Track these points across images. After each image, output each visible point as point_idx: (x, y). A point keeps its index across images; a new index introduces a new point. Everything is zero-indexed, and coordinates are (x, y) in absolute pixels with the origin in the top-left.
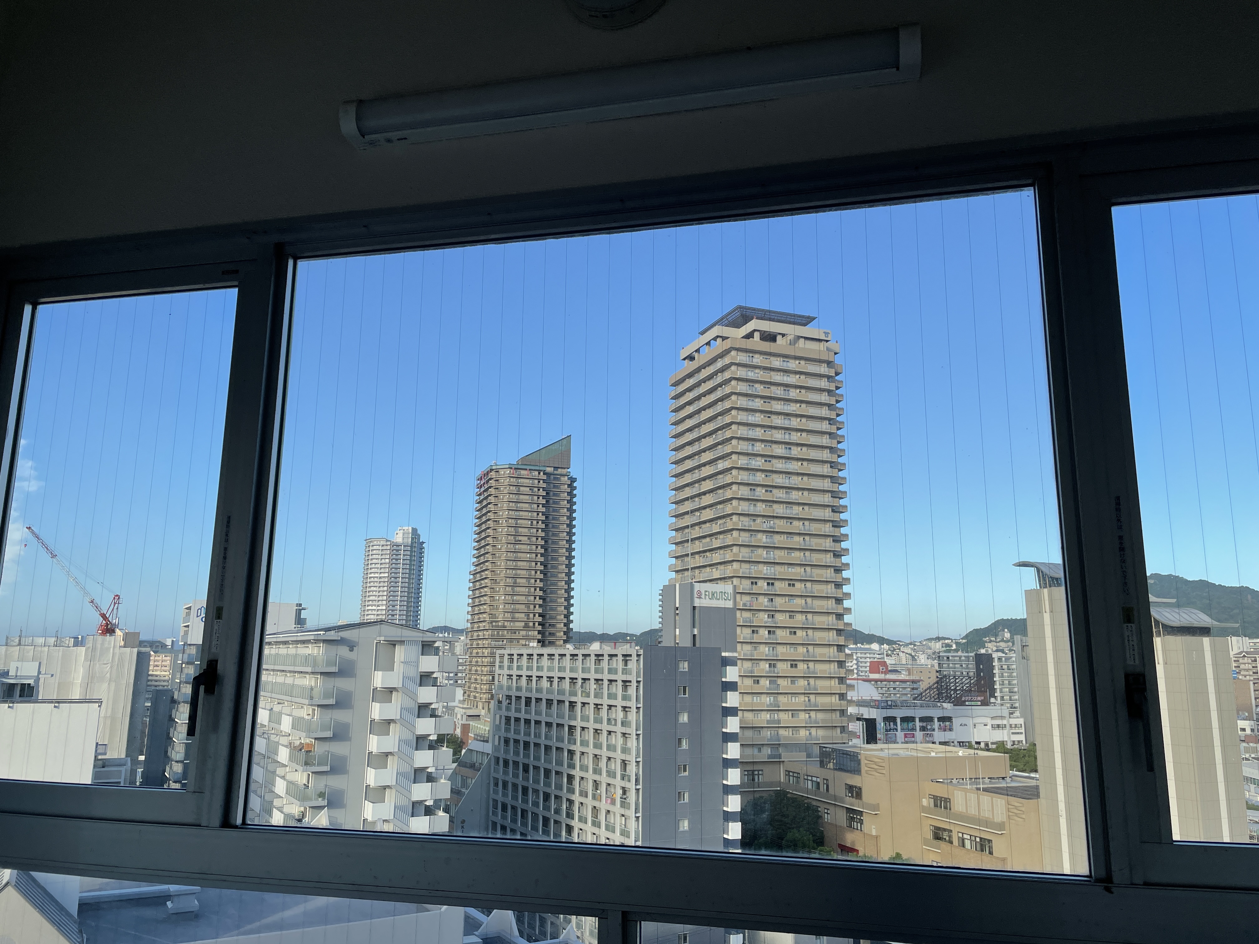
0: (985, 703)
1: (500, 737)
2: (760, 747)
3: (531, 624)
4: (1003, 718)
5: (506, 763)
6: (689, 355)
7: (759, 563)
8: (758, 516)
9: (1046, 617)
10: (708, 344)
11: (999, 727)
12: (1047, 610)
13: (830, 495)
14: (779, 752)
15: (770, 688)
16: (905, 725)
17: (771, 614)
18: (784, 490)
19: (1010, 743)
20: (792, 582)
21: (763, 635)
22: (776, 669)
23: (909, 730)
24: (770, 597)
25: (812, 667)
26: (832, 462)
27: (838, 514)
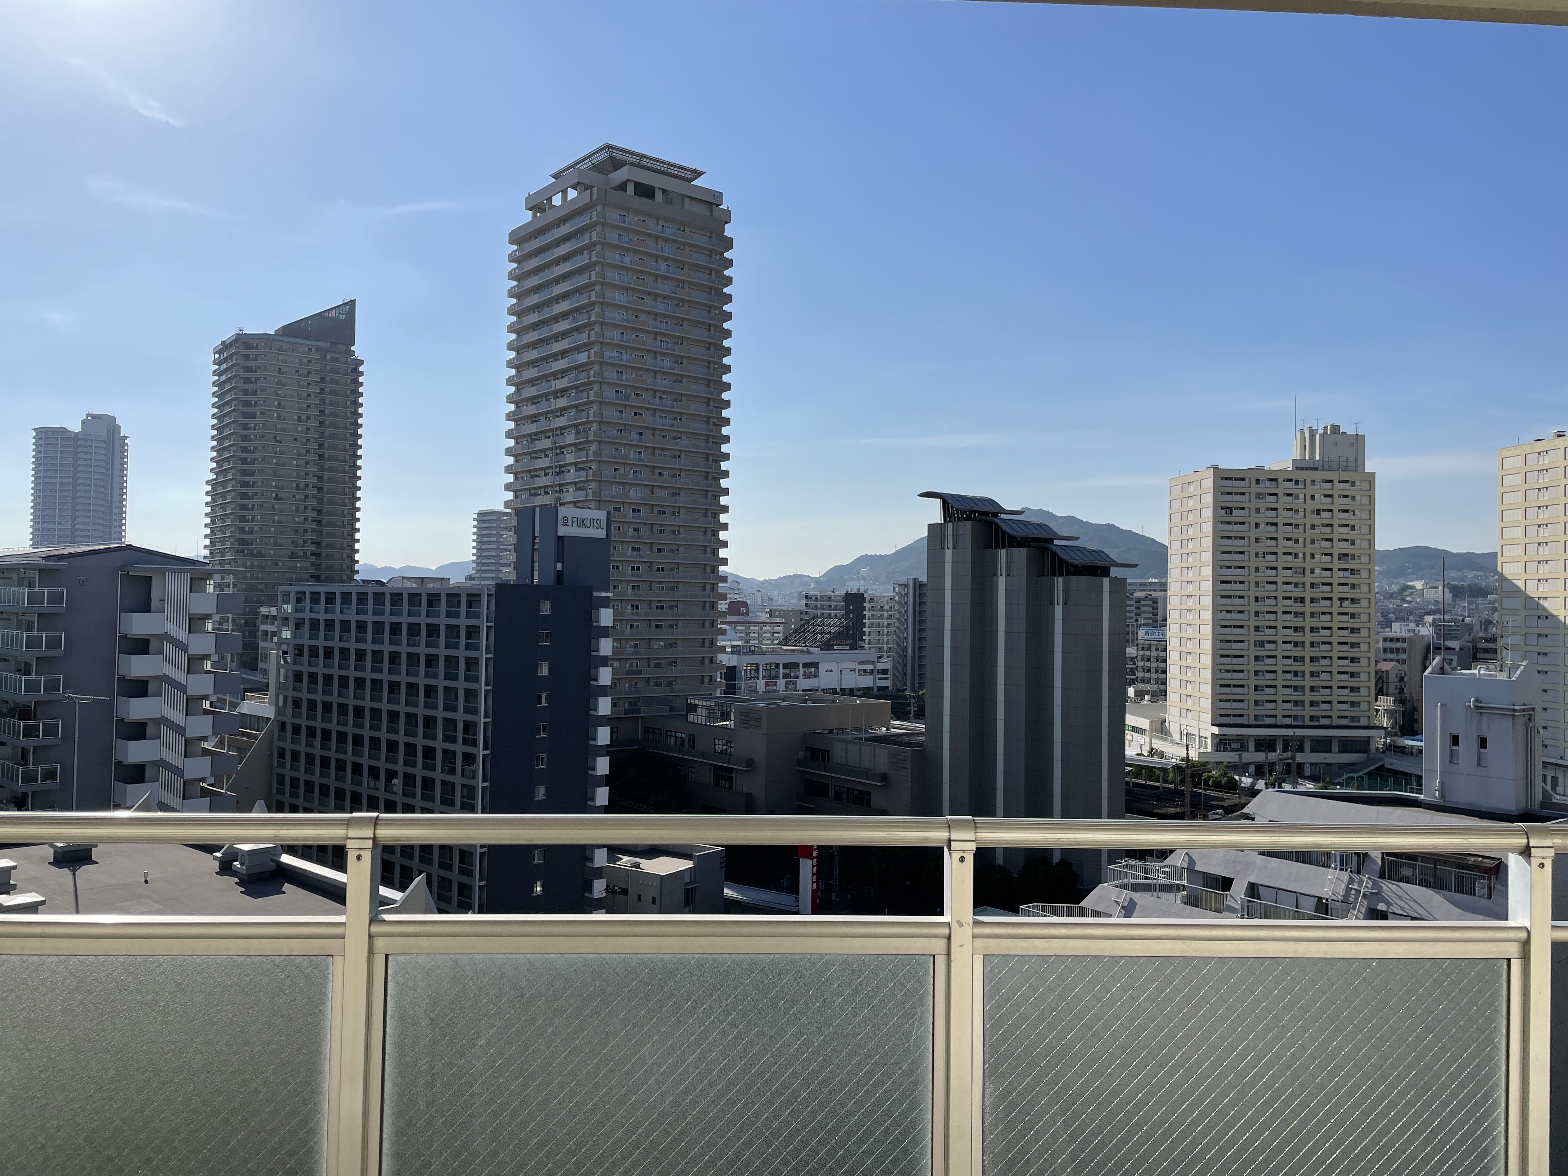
0: (853, 647)
1: (285, 698)
4: (873, 663)
5: (296, 729)
6: (538, 204)
7: (624, 483)
8: (625, 425)
9: (949, 553)
10: (564, 192)
11: (865, 671)
12: (951, 546)
13: (711, 404)
14: (638, 707)
15: (631, 634)
16: (767, 673)
17: (636, 546)
18: (658, 395)
19: (876, 690)
20: (662, 509)
21: (626, 572)
22: (639, 611)
23: (771, 678)
24: (636, 526)
25: (681, 609)
26: (716, 363)
27: (718, 428)
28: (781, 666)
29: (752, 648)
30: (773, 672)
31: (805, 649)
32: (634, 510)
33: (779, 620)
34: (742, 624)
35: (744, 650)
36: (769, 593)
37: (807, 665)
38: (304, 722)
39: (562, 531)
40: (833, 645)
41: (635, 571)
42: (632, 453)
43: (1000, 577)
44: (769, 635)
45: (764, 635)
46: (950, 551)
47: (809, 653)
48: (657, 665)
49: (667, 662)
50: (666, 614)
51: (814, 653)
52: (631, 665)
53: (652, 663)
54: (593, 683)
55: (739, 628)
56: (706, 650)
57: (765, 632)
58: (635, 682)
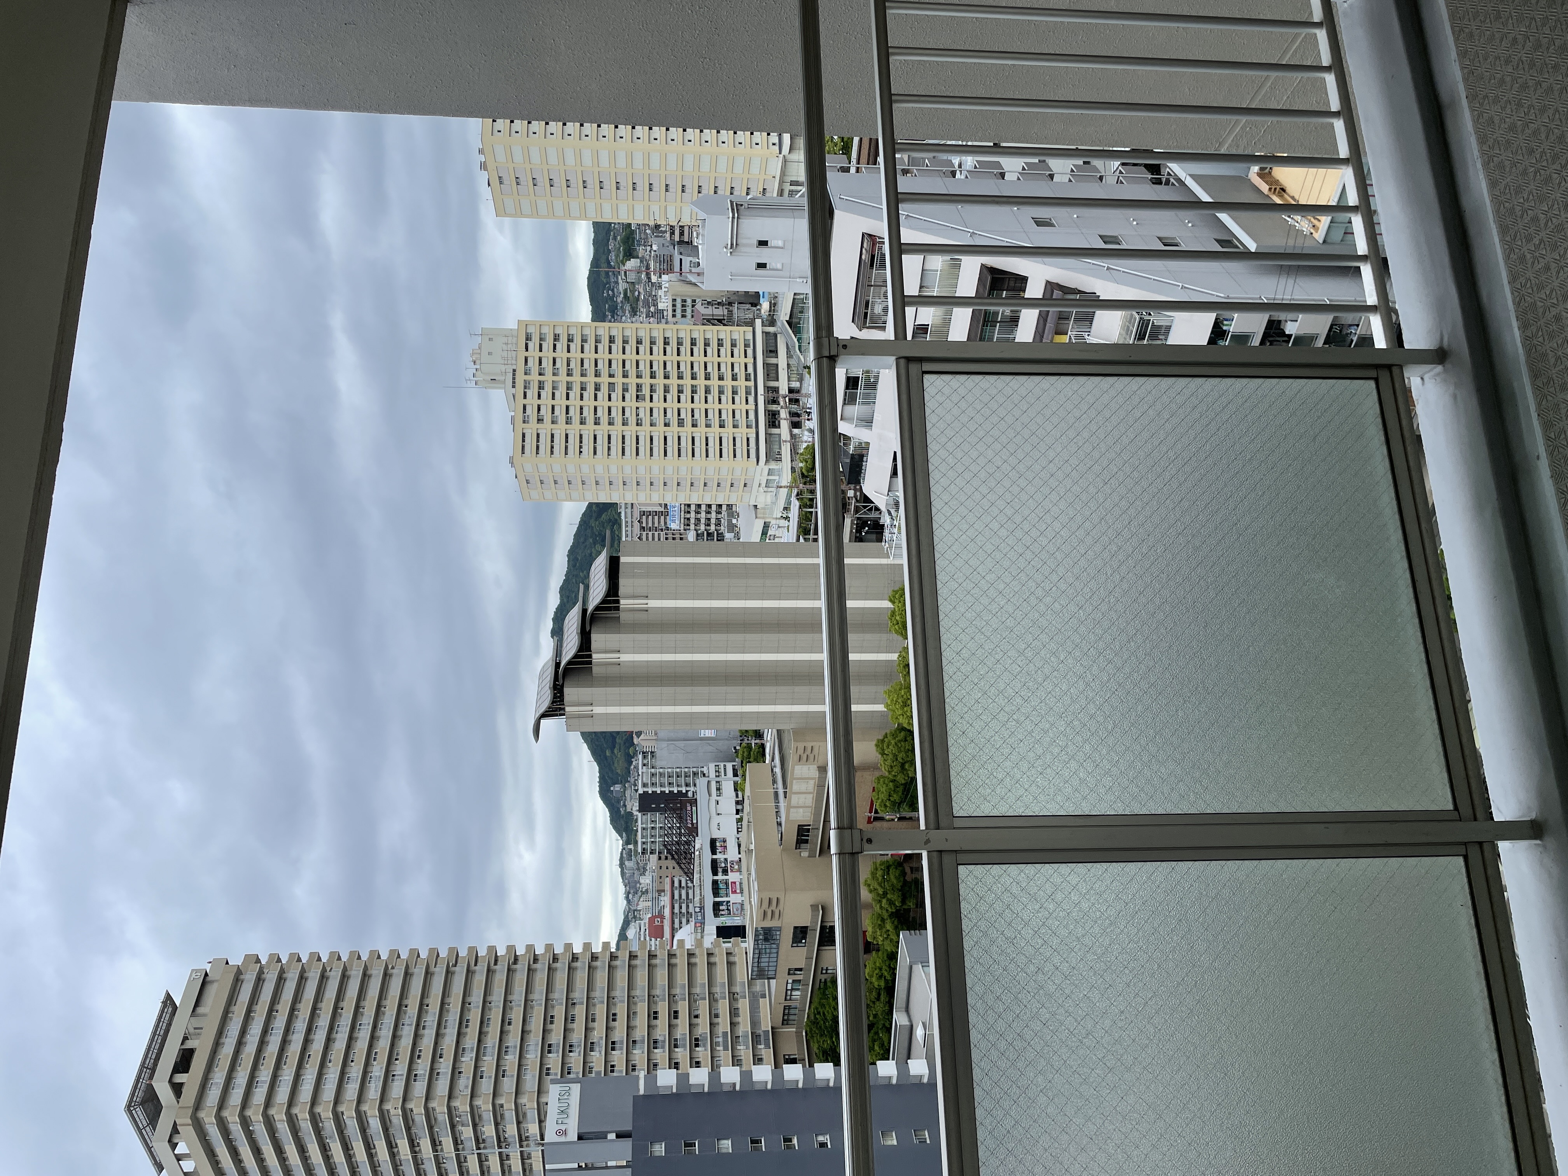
0: (694, 802)
7: (520, 1065)
8: (454, 1068)
9: (598, 710)
10: (178, 1157)
11: (718, 789)
12: (590, 708)
13: (432, 969)
14: (762, 1034)
15: (684, 1046)
16: (722, 892)
17: (589, 1046)
18: (421, 1032)
19: (736, 779)
20: (548, 1019)
21: (618, 1057)
22: (660, 1038)
23: (727, 888)
24: (568, 1048)
25: (657, 992)
26: (387, 966)
27: (459, 959)
28: (716, 878)
29: (697, 910)
30: (721, 886)
31: (697, 853)
32: (549, 1052)
33: (668, 881)
34: (673, 922)
35: (700, 918)
36: (640, 894)
37: (714, 852)
39: (573, 1136)
40: (692, 824)
41: (617, 1046)
42: (485, 1058)
43: (621, 660)
44: (684, 892)
45: (684, 896)
46: (594, 708)
47: (701, 849)
48: (717, 1016)
49: (713, 1003)
50: (663, 1008)
51: (701, 843)
52: (718, 1044)
53: (716, 1020)
54: (738, 1088)
55: (677, 925)
56: (701, 962)
57: (680, 896)
58: (735, 1039)
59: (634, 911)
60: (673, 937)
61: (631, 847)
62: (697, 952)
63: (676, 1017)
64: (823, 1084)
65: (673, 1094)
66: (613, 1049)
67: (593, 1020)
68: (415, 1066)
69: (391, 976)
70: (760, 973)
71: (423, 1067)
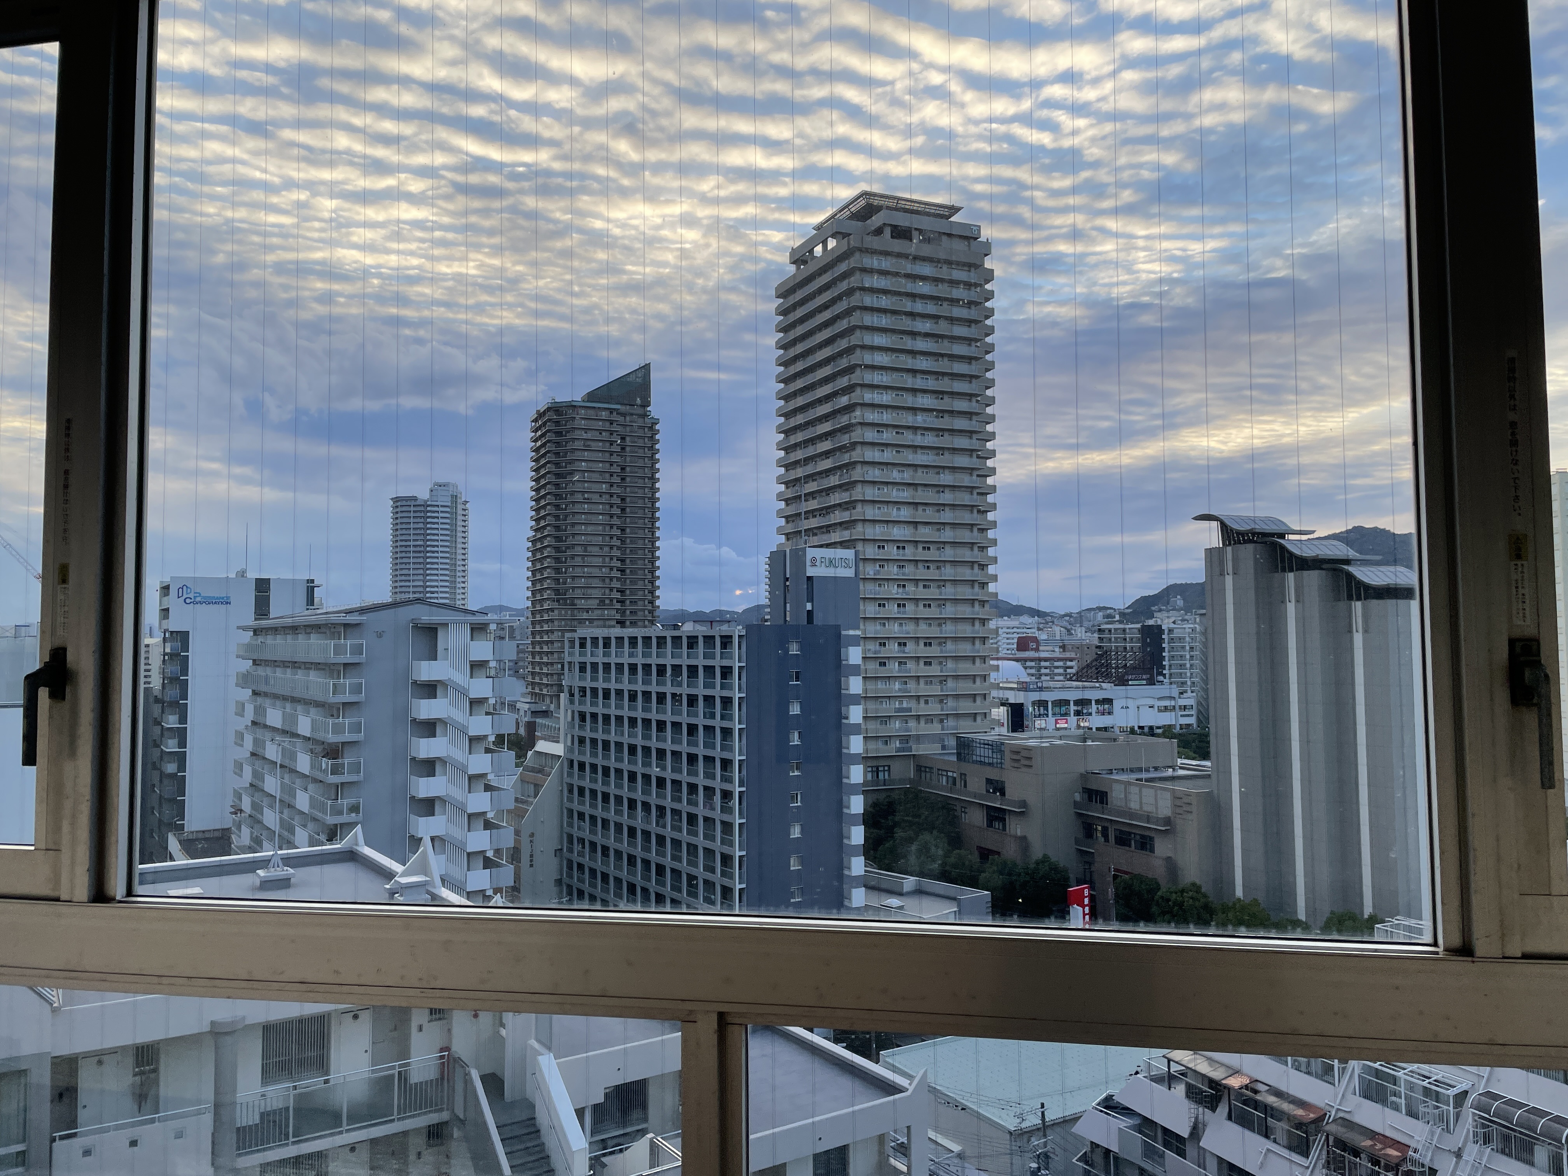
0: (1151, 682)
1: (573, 736)
2: (886, 740)
3: (607, 602)
4: (1172, 698)
5: (582, 766)
6: (800, 257)
7: (887, 522)
8: (887, 464)
9: (1229, 580)
10: (824, 243)
11: (1166, 709)
12: (1231, 572)
13: (975, 436)
14: (909, 745)
15: (899, 671)
16: (1057, 710)
17: (901, 583)
18: (919, 432)
19: (1178, 727)
20: (927, 545)
21: (892, 610)
22: (907, 649)
23: (1062, 715)
24: (901, 563)
25: (950, 646)
26: (979, 395)
27: (984, 460)
28: (1072, 703)
29: (1039, 685)
30: (1063, 709)
31: (1097, 685)
32: (898, 547)
33: (1072, 655)
34: (1032, 660)
35: (1031, 687)
36: (1069, 627)
37: (1098, 702)
38: (587, 759)
39: (811, 572)
40: (1128, 680)
41: (902, 609)
42: (894, 490)
43: (1288, 603)
44: (1061, 671)
45: (1056, 671)
46: (1231, 577)
47: (1102, 689)
48: (927, 702)
49: (937, 699)
50: (934, 651)
51: (1108, 689)
52: (901, 703)
53: (922, 701)
54: (844, 721)
55: (1029, 664)
56: (978, 687)
57: (1057, 667)
58: (905, 720)
59: (1053, 622)
60: (1017, 660)
61: (1117, 618)
62: (987, 684)
63: (926, 663)
64: (845, 803)
65: (840, 660)
66: (899, 605)
67: (925, 586)
68: (890, 429)
69: (970, 400)
70: (964, 747)
71: (888, 436)
